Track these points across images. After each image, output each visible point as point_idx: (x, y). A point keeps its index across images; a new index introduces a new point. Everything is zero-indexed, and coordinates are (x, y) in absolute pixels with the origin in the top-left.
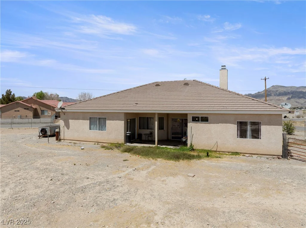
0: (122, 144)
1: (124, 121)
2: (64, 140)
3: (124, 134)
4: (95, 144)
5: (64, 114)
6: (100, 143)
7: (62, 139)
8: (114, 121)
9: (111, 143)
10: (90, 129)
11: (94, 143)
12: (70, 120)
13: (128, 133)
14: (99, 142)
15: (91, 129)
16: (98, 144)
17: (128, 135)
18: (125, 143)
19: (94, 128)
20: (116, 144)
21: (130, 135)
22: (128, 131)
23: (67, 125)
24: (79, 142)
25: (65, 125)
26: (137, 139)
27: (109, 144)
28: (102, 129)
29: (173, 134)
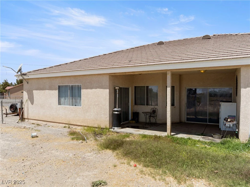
0: (106, 129)
1: (108, 90)
2: (28, 119)
3: (108, 111)
4: (65, 127)
5: (28, 82)
6: (72, 126)
7: (26, 119)
8: (93, 89)
9: (88, 127)
10: (59, 103)
11: (64, 125)
12: (34, 91)
13: (115, 109)
14: (71, 123)
15: (61, 103)
16: (69, 128)
17: (116, 113)
18: (111, 127)
19: (65, 102)
20: (96, 128)
21: (120, 114)
22: (115, 107)
23: (31, 99)
24: (45, 123)
25: (28, 98)
26: (132, 120)
27: (86, 128)
28: (76, 104)
29: (188, 114)
